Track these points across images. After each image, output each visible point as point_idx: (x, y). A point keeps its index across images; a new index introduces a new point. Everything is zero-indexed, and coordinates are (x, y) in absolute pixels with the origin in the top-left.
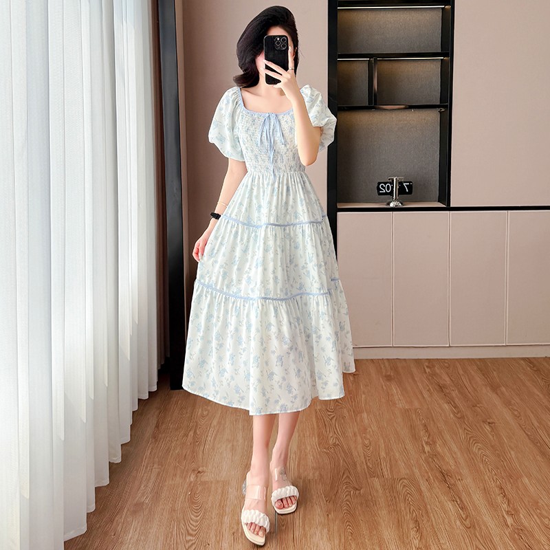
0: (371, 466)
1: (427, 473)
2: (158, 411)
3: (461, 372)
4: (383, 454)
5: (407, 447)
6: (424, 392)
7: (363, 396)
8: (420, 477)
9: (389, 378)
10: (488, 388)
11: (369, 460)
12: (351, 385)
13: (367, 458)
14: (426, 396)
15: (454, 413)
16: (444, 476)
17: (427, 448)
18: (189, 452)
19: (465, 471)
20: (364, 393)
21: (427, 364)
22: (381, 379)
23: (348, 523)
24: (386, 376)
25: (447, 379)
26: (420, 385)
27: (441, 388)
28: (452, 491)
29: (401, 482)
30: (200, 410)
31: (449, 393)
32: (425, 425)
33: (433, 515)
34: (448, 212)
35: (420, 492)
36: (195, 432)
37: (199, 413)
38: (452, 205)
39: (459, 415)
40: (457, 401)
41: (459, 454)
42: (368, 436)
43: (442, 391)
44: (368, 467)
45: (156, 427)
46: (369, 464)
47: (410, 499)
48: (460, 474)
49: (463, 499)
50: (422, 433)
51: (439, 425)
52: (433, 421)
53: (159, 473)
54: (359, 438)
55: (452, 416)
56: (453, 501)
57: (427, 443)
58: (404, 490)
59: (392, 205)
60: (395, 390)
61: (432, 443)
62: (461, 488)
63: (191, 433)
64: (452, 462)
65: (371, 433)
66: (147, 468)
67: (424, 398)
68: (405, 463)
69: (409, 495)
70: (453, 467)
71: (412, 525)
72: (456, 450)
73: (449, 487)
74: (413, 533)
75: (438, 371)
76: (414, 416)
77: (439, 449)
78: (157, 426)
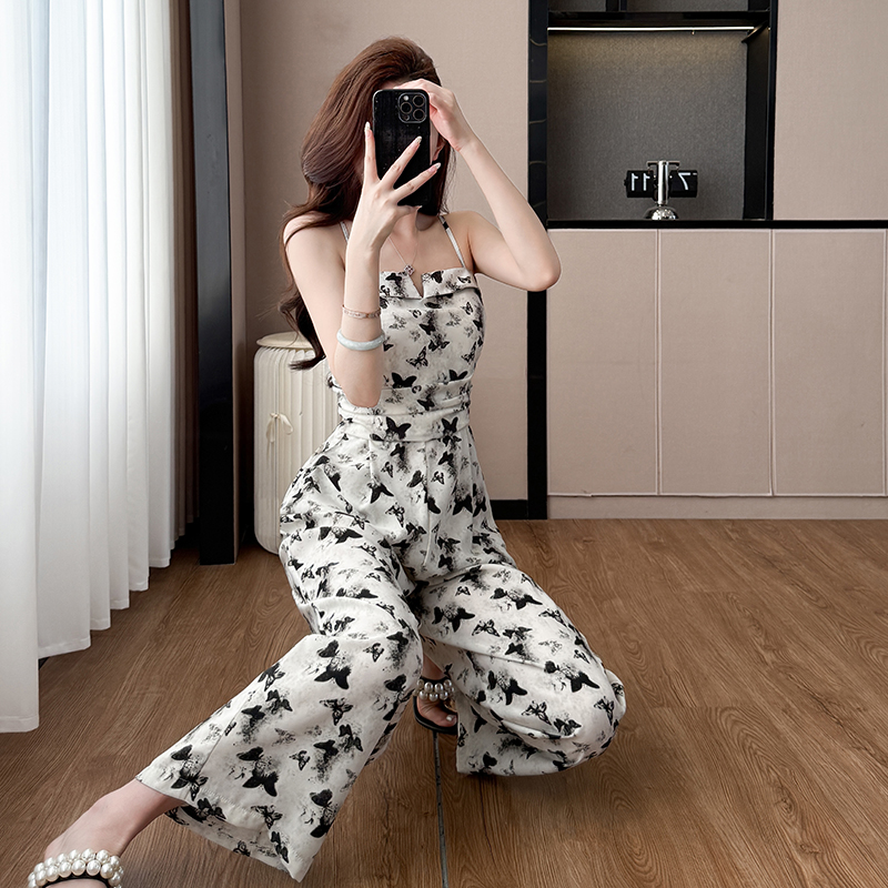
0: (649, 686)
1: (781, 698)
2: (169, 598)
3: (803, 539)
4: (672, 666)
5: (724, 655)
6: (735, 567)
7: (610, 573)
8: (767, 705)
9: (656, 546)
10: (868, 563)
11: (643, 676)
12: (580, 555)
13: (639, 673)
14: (740, 573)
15: (809, 600)
16: (823, 704)
17: (768, 657)
18: (231, 664)
19: (868, 696)
20: (611, 569)
21: (730, 526)
22: (642, 548)
23: (614, 796)
24: (650, 544)
25: (777, 547)
26: (724, 556)
27: (771, 562)
28: (848, 731)
29: (726, 713)
30: (262, 596)
31: (790, 570)
32: (754, 619)
33: (820, 776)
34: (769, 231)
35: (776, 733)
36: (249, 630)
37: (259, 600)
38: (777, 217)
39: (821, 603)
40: (808, 580)
41: (842, 664)
42: (633, 637)
43: (773, 566)
44: (643, 689)
45: (162, 622)
46: (644, 683)
47: (754, 746)
48: (859, 700)
49: (880, 745)
50: (750, 632)
51: (783, 619)
52: (769, 611)
53: (158, 703)
54: (613, 639)
55: (805, 604)
56: (859, 749)
57: (765, 648)
58: (737, 729)
59: (656, 217)
60: (672, 562)
61: (778, 648)
62: (868, 726)
63: (241, 633)
64: (831, 679)
65: (639, 631)
66: (131, 692)
67: (738, 576)
68: (724, 680)
69: (750, 739)
70: (837, 688)
71: (774, 798)
72: (834, 659)
73: (839, 723)
74: (778, 814)
75: (756, 537)
76: (725, 605)
77: (797, 658)
78: (165, 621)
